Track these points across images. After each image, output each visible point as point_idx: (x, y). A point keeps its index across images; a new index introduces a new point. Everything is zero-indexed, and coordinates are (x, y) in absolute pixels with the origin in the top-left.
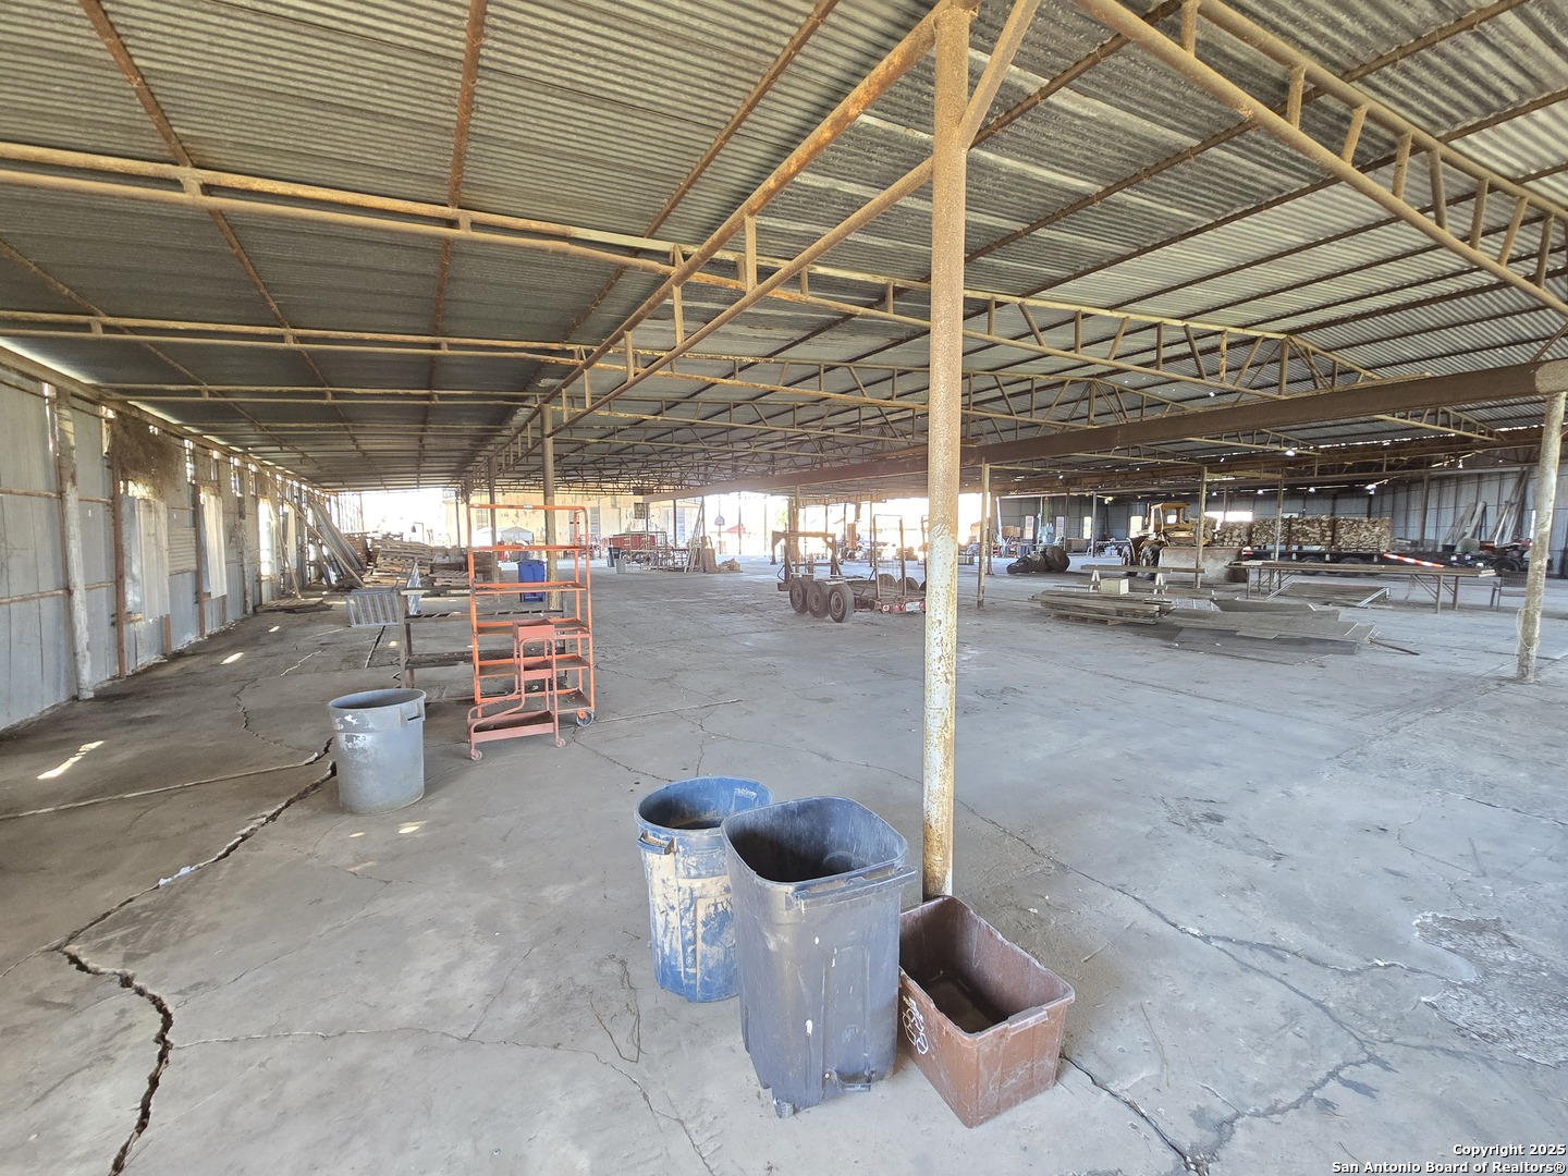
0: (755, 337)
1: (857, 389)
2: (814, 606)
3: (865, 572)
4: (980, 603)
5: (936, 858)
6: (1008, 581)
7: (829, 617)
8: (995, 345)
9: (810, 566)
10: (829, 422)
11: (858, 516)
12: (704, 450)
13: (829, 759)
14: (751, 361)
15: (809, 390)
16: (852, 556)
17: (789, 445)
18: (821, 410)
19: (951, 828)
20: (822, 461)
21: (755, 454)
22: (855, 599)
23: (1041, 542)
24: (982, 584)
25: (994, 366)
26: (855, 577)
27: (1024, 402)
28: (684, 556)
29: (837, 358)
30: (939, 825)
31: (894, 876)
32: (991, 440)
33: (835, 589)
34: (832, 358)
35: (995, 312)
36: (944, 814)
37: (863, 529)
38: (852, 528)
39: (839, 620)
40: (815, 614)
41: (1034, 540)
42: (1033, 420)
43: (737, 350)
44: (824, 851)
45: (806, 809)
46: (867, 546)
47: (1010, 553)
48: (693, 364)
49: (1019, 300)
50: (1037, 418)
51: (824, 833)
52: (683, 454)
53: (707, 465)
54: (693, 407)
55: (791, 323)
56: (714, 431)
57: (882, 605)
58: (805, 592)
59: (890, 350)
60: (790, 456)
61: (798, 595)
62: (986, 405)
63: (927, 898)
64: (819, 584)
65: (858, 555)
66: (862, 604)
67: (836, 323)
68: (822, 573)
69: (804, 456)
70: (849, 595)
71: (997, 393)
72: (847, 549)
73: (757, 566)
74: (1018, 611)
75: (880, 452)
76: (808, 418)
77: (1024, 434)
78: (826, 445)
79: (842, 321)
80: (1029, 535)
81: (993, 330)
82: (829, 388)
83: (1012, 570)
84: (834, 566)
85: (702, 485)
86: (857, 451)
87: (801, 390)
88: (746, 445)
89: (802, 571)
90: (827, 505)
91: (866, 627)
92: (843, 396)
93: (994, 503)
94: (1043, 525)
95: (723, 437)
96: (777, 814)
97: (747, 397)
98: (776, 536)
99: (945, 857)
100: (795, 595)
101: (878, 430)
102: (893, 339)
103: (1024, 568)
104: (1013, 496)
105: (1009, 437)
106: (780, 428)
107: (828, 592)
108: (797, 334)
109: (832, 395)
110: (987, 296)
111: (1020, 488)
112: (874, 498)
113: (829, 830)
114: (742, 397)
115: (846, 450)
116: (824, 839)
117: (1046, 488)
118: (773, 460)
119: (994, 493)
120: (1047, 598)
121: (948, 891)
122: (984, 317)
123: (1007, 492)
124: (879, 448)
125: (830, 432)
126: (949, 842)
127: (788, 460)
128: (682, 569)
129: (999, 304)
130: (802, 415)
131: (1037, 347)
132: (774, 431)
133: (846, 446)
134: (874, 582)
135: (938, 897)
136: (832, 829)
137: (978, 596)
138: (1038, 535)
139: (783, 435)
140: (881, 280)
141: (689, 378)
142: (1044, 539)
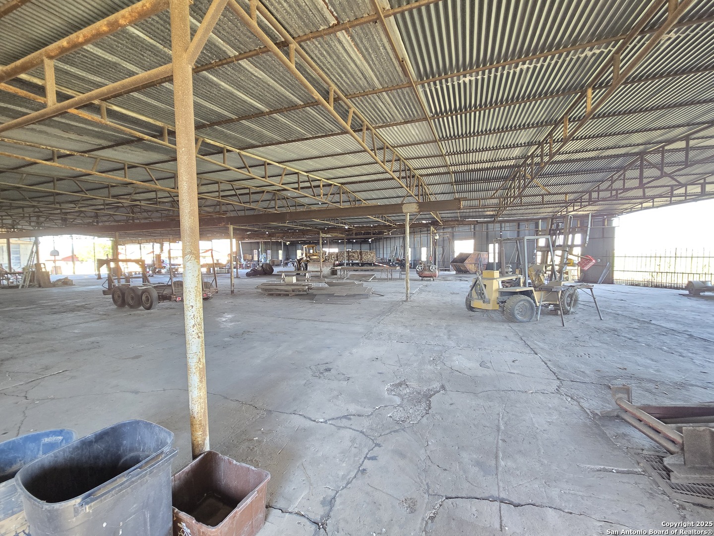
0: (70, 139)
1: (152, 181)
2: (131, 302)
3: (166, 280)
4: (232, 292)
5: (199, 434)
6: (246, 280)
7: (142, 308)
8: (229, 170)
9: (128, 278)
10: (137, 197)
11: (162, 250)
12: (33, 206)
14: (68, 153)
15: (118, 177)
16: (159, 272)
17: (107, 208)
18: (129, 189)
19: (207, 415)
20: (133, 219)
21: (82, 212)
22: (159, 296)
23: (261, 261)
24: (233, 282)
25: (230, 180)
26: (159, 283)
27: (246, 198)
28: (20, 277)
29: (140, 162)
30: (199, 415)
32: (232, 214)
33: (144, 291)
34: (131, 161)
35: (226, 154)
36: (202, 408)
37: (164, 257)
38: (159, 257)
39: (149, 308)
40: (131, 307)
41: (258, 261)
42: (251, 207)
43: (58, 144)
44: (119, 457)
45: (100, 437)
46: (168, 266)
47: (247, 267)
49: (238, 151)
50: (253, 206)
51: (118, 447)
52: (13, 207)
53: (38, 217)
55: (99, 136)
56: (44, 194)
57: (176, 298)
58: (123, 294)
59: (171, 163)
60: (110, 215)
61: (119, 297)
62: (229, 198)
63: (194, 457)
64: (134, 290)
65: (163, 271)
66: (163, 298)
67: (132, 141)
68: (138, 283)
69: (120, 215)
70: (155, 294)
71: (233, 192)
72: (156, 268)
73: (87, 282)
74: (251, 294)
75: (172, 216)
76: (121, 193)
77: (248, 213)
78: (136, 210)
80: (256, 259)
81: (226, 162)
82: (133, 177)
83: (248, 275)
84: (145, 278)
85: (34, 230)
86: (158, 215)
87: (110, 176)
88: (73, 205)
89: (123, 282)
90: (140, 244)
91: (168, 310)
92: (144, 183)
93: (238, 245)
94: (262, 254)
95: (51, 199)
96: (77, 447)
97: (69, 175)
98: (101, 263)
99: (204, 431)
100: (116, 296)
101: (170, 204)
102: (172, 157)
103: (254, 273)
104: (247, 241)
105: (242, 213)
106: (100, 198)
107: (140, 293)
108: (104, 143)
109: (136, 182)
110: (222, 146)
111: (249, 237)
112: (171, 240)
113: (122, 444)
114: (66, 175)
115: (149, 213)
116: (119, 450)
117: (261, 238)
118: (97, 216)
119: (238, 240)
120: (263, 287)
121: (207, 448)
122: (221, 155)
123: (243, 238)
124: (171, 213)
125: (138, 203)
126: (206, 422)
127: (108, 217)
129: (228, 151)
130: (114, 191)
131: (248, 174)
132: (95, 199)
133: (150, 211)
134: (170, 285)
135: (201, 454)
136: (125, 442)
137: (231, 288)
138: (260, 259)
139: (102, 202)
140: (160, 124)
142: (263, 260)
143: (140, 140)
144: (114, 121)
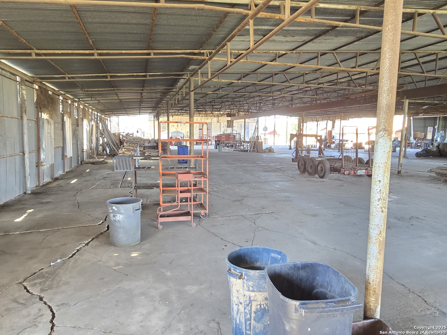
0: (287, 41)
1: (337, 63)
2: (310, 170)
3: (336, 154)
4: (399, 172)
5: (372, 299)
6: (415, 161)
7: (317, 176)
8: (415, 36)
9: (308, 150)
10: (321, 81)
11: (333, 127)
12: (259, 96)
13: (315, 244)
14: (284, 53)
15: (312, 65)
16: (329, 147)
17: (300, 93)
18: (318, 75)
19: (381, 286)
20: (316, 100)
21: (284, 97)
22: (331, 168)
23: (436, 141)
24: (401, 162)
25: (414, 48)
26: (331, 156)
27: (432, 66)
28: (248, 145)
29: (327, 49)
30: (374, 283)
31: (350, 305)
32: (409, 87)
33: (320, 162)
34: (324, 49)
35: (417, 19)
36: (377, 277)
37: (336, 133)
38: (330, 133)
39: (322, 177)
40: (310, 174)
41: (433, 140)
42: (436, 75)
43: (278, 48)
44: (313, 288)
45: (305, 267)
46: (337, 142)
47: (417, 146)
48: (256, 56)
49: (432, 11)
50: (439, 74)
51: (314, 279)
52: (250, 98)
53: (260, 103)
54: (255, 76)
55: (304, 33)
56: (265, 87)
57: (345, 171)
58: (305, 163)
59: (356, 43)
60: (301, 98)
61: (302, 165)
62: (408, 69)
64: (313, 160)
65: (333, 146)
66: (334, 170)
67: (328, 31)
68: (314, 154)
69: (307, 98)
70: (328, 165)
71: (415, 62)
72: (327, 143)
73: (282, 150)
74: (421, 177)
75: (347, 95)
76: (310, 79)
77: (429, 84)
78: (319, 92)
79: (331, 30)
80: (429, 137)
81: (416, 28)
82: (322, 64)
83: (418, 155)
84: (320, 151)
85: (258, 112)
86: (335, 94)
87: (308, 66)
88: (279, 93)
89: (304, 153)
90: (318, 121)
91: (336, 181)
92: (330, 67)
93: (409, 120)
94: (438, 132)
95: (269, 89)
96: (291, 267)
97: (281, 70)
98: (292, 136)
100: (300, 164)
101: (347, 84)
102: (357, 37)
103: (426, 154)
104: (421, 116)
105: (422, 85)
106: (296, 84)
107: (317, 163)
108: (307, 38)
109: (324, 67)
110: (413, 11)
111: (425, 112)
112: (342, 118)
113: (316, 278)
114: (278, 70)
115: (329, 94)
116: (314, 282)
117: (441, 112)
118: (292, 100)
119: (409, 115)
120: (439, 171)
122: (410, 22)
123: (417, 114)
124: (347, 93)
125: (321, 86)
127: (299, 100)
128: (247, 151)
129: (420, 15)
130: (307, 78)
131: (442, 36)
132: (293, 86)
133: (329, 92)
134: (341, 159)
135: (372, 318)
136: (318, 278)
137: (398, 168)
138: (435, 137)
139: (297, 88)
140: (353, 7)
141: (255, 62)
142: (439, 139)
143: (334, 27)
144: (318, 17)
